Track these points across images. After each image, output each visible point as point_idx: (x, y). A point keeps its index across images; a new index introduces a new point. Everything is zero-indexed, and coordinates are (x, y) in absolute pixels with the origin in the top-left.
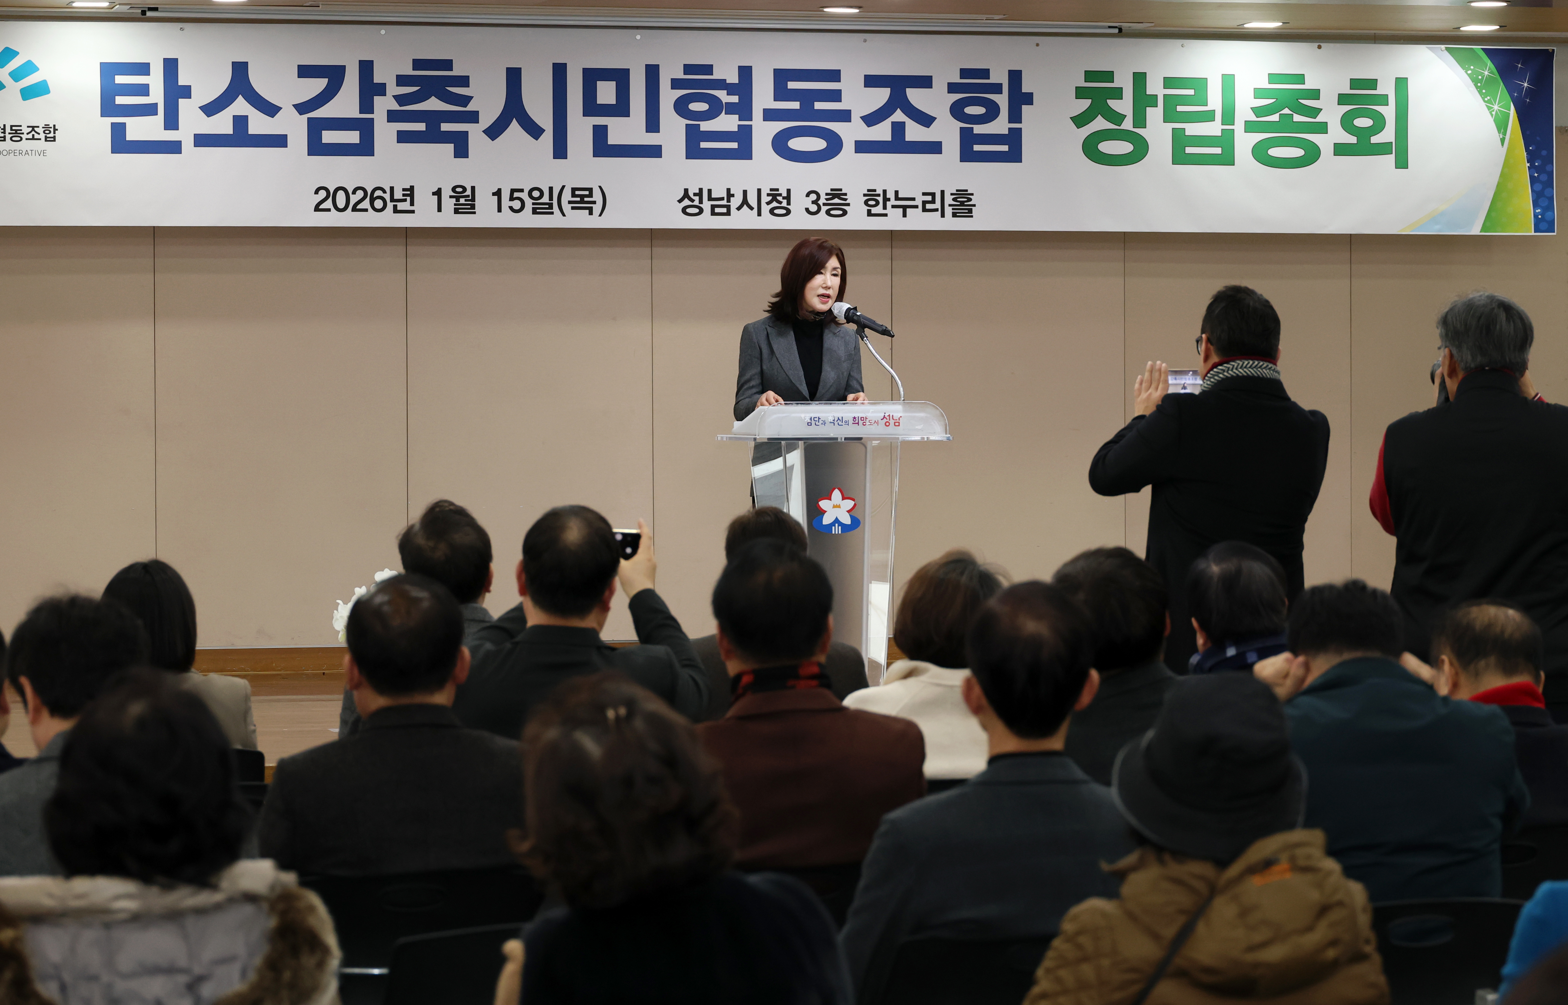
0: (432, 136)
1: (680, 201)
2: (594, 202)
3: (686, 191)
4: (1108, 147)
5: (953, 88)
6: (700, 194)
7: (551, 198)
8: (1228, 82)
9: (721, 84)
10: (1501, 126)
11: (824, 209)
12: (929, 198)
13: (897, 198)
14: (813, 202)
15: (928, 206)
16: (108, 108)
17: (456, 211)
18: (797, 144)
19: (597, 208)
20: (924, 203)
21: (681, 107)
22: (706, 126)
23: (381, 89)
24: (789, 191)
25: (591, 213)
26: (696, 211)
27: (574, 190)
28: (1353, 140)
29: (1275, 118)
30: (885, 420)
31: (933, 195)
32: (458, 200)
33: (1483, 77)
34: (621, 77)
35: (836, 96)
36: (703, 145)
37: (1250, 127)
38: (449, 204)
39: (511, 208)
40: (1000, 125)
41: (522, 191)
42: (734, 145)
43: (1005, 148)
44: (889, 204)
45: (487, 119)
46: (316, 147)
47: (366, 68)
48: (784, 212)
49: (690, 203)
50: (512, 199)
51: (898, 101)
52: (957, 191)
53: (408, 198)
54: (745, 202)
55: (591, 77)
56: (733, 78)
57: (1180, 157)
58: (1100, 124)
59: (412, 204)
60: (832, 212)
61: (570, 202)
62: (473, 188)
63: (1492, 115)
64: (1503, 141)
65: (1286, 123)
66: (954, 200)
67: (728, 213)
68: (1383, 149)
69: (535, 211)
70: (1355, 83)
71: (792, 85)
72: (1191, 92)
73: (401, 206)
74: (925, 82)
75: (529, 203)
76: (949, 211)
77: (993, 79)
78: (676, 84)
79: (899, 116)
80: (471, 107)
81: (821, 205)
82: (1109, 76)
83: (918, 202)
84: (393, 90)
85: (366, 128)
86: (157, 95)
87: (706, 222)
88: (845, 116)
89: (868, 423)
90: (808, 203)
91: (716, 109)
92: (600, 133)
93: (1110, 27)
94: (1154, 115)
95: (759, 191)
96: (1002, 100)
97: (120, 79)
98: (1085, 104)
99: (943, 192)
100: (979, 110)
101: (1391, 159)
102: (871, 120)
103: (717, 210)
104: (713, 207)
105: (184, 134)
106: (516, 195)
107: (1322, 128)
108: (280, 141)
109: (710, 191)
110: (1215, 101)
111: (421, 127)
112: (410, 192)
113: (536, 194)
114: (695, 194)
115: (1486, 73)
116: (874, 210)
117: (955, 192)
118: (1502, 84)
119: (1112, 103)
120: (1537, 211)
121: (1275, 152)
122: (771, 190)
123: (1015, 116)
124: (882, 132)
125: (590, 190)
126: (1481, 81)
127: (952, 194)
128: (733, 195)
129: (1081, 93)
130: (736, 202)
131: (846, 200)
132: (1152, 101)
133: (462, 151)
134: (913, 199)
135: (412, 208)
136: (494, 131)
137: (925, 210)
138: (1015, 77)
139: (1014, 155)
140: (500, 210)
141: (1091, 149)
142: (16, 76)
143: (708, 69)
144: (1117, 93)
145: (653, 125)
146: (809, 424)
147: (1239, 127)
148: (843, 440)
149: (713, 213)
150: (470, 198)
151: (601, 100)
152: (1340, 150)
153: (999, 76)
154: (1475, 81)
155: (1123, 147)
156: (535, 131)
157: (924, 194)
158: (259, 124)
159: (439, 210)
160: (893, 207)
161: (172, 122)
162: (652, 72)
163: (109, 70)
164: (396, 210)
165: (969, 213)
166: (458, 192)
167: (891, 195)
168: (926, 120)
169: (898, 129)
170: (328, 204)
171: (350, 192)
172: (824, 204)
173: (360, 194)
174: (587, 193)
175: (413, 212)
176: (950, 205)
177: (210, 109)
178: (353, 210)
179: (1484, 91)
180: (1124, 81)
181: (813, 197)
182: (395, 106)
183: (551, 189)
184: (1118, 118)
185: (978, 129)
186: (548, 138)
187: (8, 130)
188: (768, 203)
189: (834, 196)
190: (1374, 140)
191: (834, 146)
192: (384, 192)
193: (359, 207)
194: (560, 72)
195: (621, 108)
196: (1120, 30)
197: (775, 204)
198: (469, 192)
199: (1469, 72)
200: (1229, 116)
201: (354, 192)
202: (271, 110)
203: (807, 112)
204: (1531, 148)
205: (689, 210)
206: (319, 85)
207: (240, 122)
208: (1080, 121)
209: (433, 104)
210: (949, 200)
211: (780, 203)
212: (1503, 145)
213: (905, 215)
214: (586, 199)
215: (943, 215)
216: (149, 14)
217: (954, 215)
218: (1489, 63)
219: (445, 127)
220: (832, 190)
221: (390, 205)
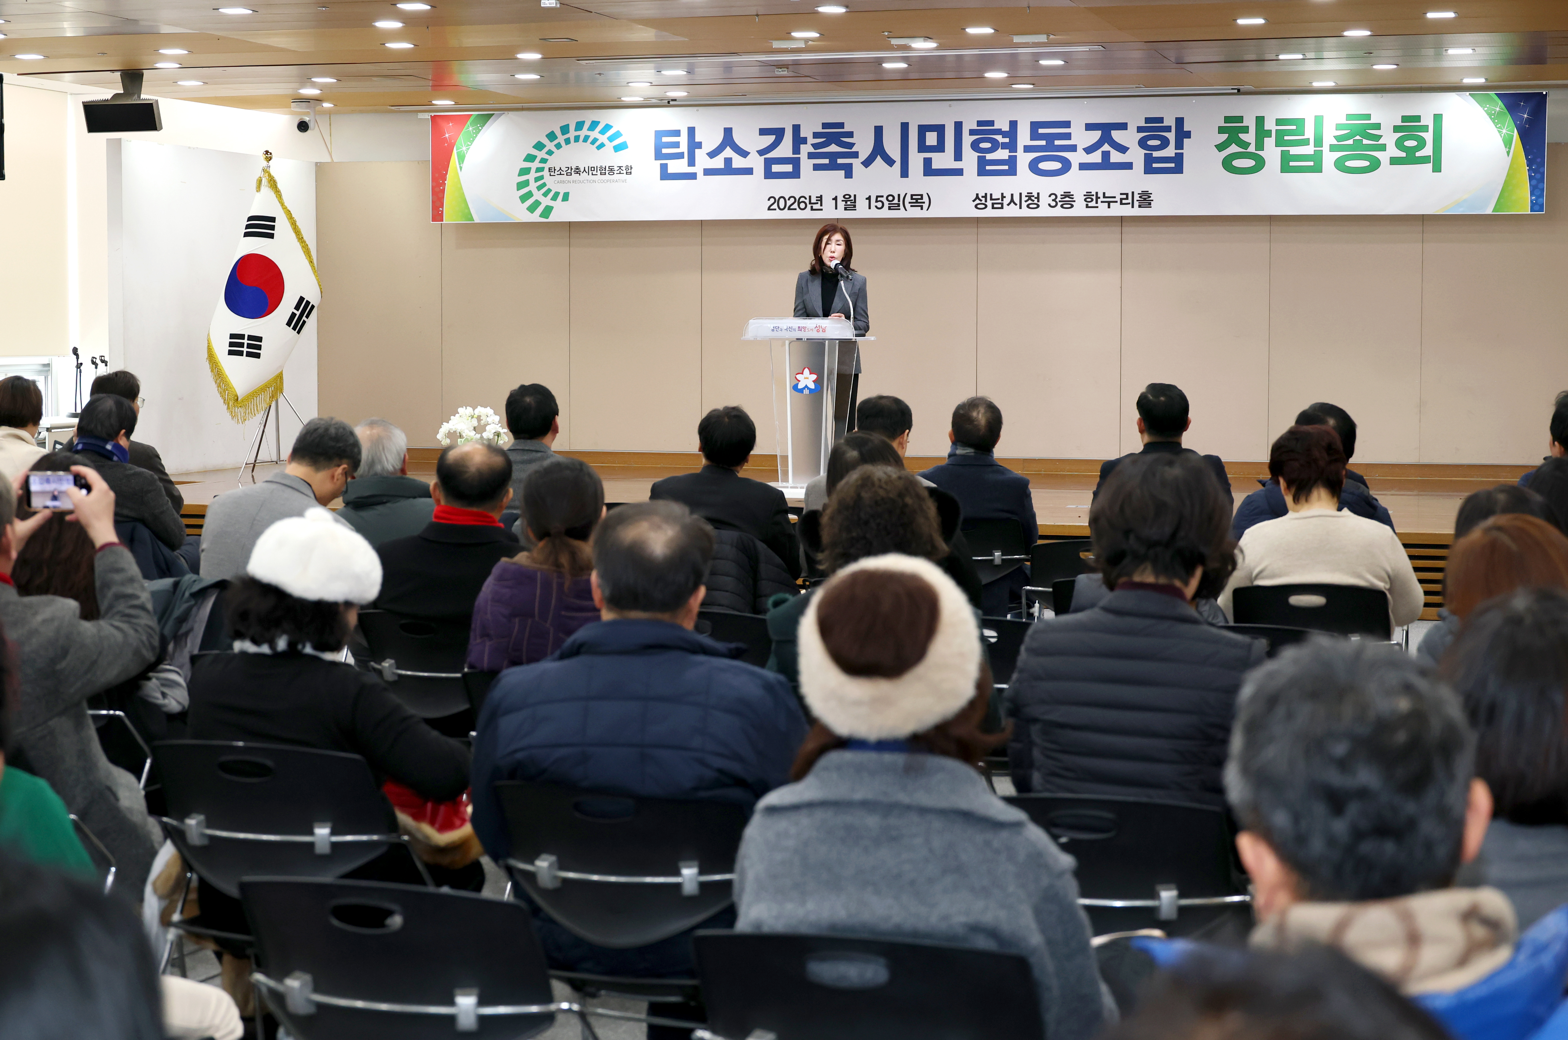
0: (833, 166)
1: (974, 201)
2: (924, 203)
3: (977, 195)
4: (1238, 163)
5: (1140, 129)
6: (985, 197)
7: (899, 201)
8: (1319, 121)
9: (999, 132)
10: (1508, 143)
11: (1060, 204)
12: (1125, 196)
13: (1104, 197)
14: (1053, 200)
15: (1124, 201)
16: (659, 155)
17: (846, 209)
18: (1044, 166)
19: (925, 206)
20: (1121, 199)
21: (975, 146)
22: (989, 157)
23: (804, 141)
24: (1038, 194)
25: (922, 209)
26: (983, 206)
27: (912, 195)
28: (1404, 155)
29: (1351, 142)
30: (817, 328)
31: (1127, 194)
32: (846, 203)
33: (1495, 112)
34: (940, 130)
35: (1068, 136)
36: (988, 168)
37: (1333, 148)
38: (841, 205)
39: (876, 207)
40: (1170, 151)
41: (882, 196)
42: (1006, 167)
43: (1173, 165)
44: (1099, 200)
45: (864, 155)
46: (769, 174)
47: (796, 129)
48: (1035, 206)
49: (980, 202)
50: (877, 201)
51: (1106, 138)
52: (1142, 192)
53: (819, 202)
54: (1012, 201)
55: (923, 130)
56: (1006, 128)
57: (1286, 168)
58: (1234, 149)
59: (821, 205)
60: (1065, 206)
61: (910, 203)
62: (855, 196)
63: (1501, 137)
64: (1508, 153)
65: (1358, 145)
66: (1140, 197)
67: (1002, 208)
68: (1424, 160)
69: (890, 208)
70: (1405, 119)
71: (1041, 131)
72: (1294, 127)
73: (815, 207)
74: (1123, 126)
75: (886, 203)
76: (1136, 204)
77: (1165, 124)
78: (972, 132)
79: (1106, 147)
80: (854, 149)
81: (1058, 202)
82: (1240, 119)
83: (1118, 199)
84: (811, 140)
85: (796, 163)
86: (684, 148)
87: (989, 213)
88: (1073, 148)
89: (807, 330)
90: (1050, 200)
91: (995, 146)
92: (928, 162)
93: (1232, 89)
94: (1269, 142)
95: (1021, 194)
96: (1171, 136)
97: (665, 139)
98: (1225, 137)
99: (1133, 193)
100: (1156, 143)
101: (1430, 166)
102: (1089, 150)
103: (995, 206)
104: (993, 204)
105: (698, 169)
106: (879, 199)
107: (1383, 148)
108: (749, 171)
109: (991, 195)
110: (1309, 133)
111: (826, 161)
112: (820, 199)
113: (890, 198)
114: (982, 197)
115: (1498, 109)
116: (1090, 205)
117: (1141, 193)
118: (1509, 116)
119: (1242, 136)
120: (1533, 198)
121: (1350, 164)
122: (1028, 193)
123: (1179, 145)
124: (1096, 157)
125: (922, 195)
126: (1494, 114)
127: (1139, 194)
128: (1005, 197)
129: (1221, 130)
130: (1007, 200)
131: (1073, 198)
132: (1268, 134)
133: (849, 175)
134: (1115, 197)
135: (821, 208)
136: (867, 163)
137: (1121, 203)
138: (1180, 121)
139: (1178, 169)
140: (870, 208)
141: (1227, 164)
142: (611, 139)
143: (992, 123)
144: (1246, 130)
145: (958, 157)
146: (773, 330)
147: (1326, 148)
149: (993, 208)
150: (853, 201)
151: (928, 143)
152: (1394, 161)
153: (1170, 121)
154: (1490, 115)
155: (1249, 163)
156: (890, 162)
157: (1121, 194)
158: (738, 162)
159: (836, 208)
160: (1102, 202)
161: (692, 163)
162: (958, 126)
163: (659, 134)
164: (812, 209)
165: (1149, 205)
166: (847, 198)
167: (1100, 195)
168: (1123, 149)
169: (1106, 155)
170: (775, 206)
171: (787, 199)
172: (1060, 201)
173: (792, 200)
174: (920, 197)
175: (822, 210)
176: (1137, 201)
177: (712, 155)
178: (788, 209)
179: (1496, 121)
180: (1250, 122)
181: (1053, 197)
182: (812, 150)
183: (899, 195)
184: (1246, 145)
185: (1156, 154)
186: (897, 165)
187: (607, 169)
188: (1026, 201)
189: (1066, 196)
190: (1418, 154)
191: (1066, 166)
192: (806, 199)
193: (791, 208)
194: (905, 127)
195: (940, 147)
196: (1239, 90)
197: (1030, 202)
198: (852, 198)
199: (1486, 109)
200: (1319, 142)
201: (789, 199)
202: (744, 154)
203: (1050, 147)
204: (1529, 157)
205: (979, 206)
206: (770, 139)
207: (728, 161)
208: (1220, 147)
209: (833, 148)
210: (1137, 197)
211: (1033, 201)
212: (1508, 155)
213: (1109, 207)
214: (919, 201)
215: (1133, 207)
216: (671, 103)
217: (1140, 206)
218: (1500, 103)
219: (840, 161)
220: (1064, 193)
221: (809, 206)
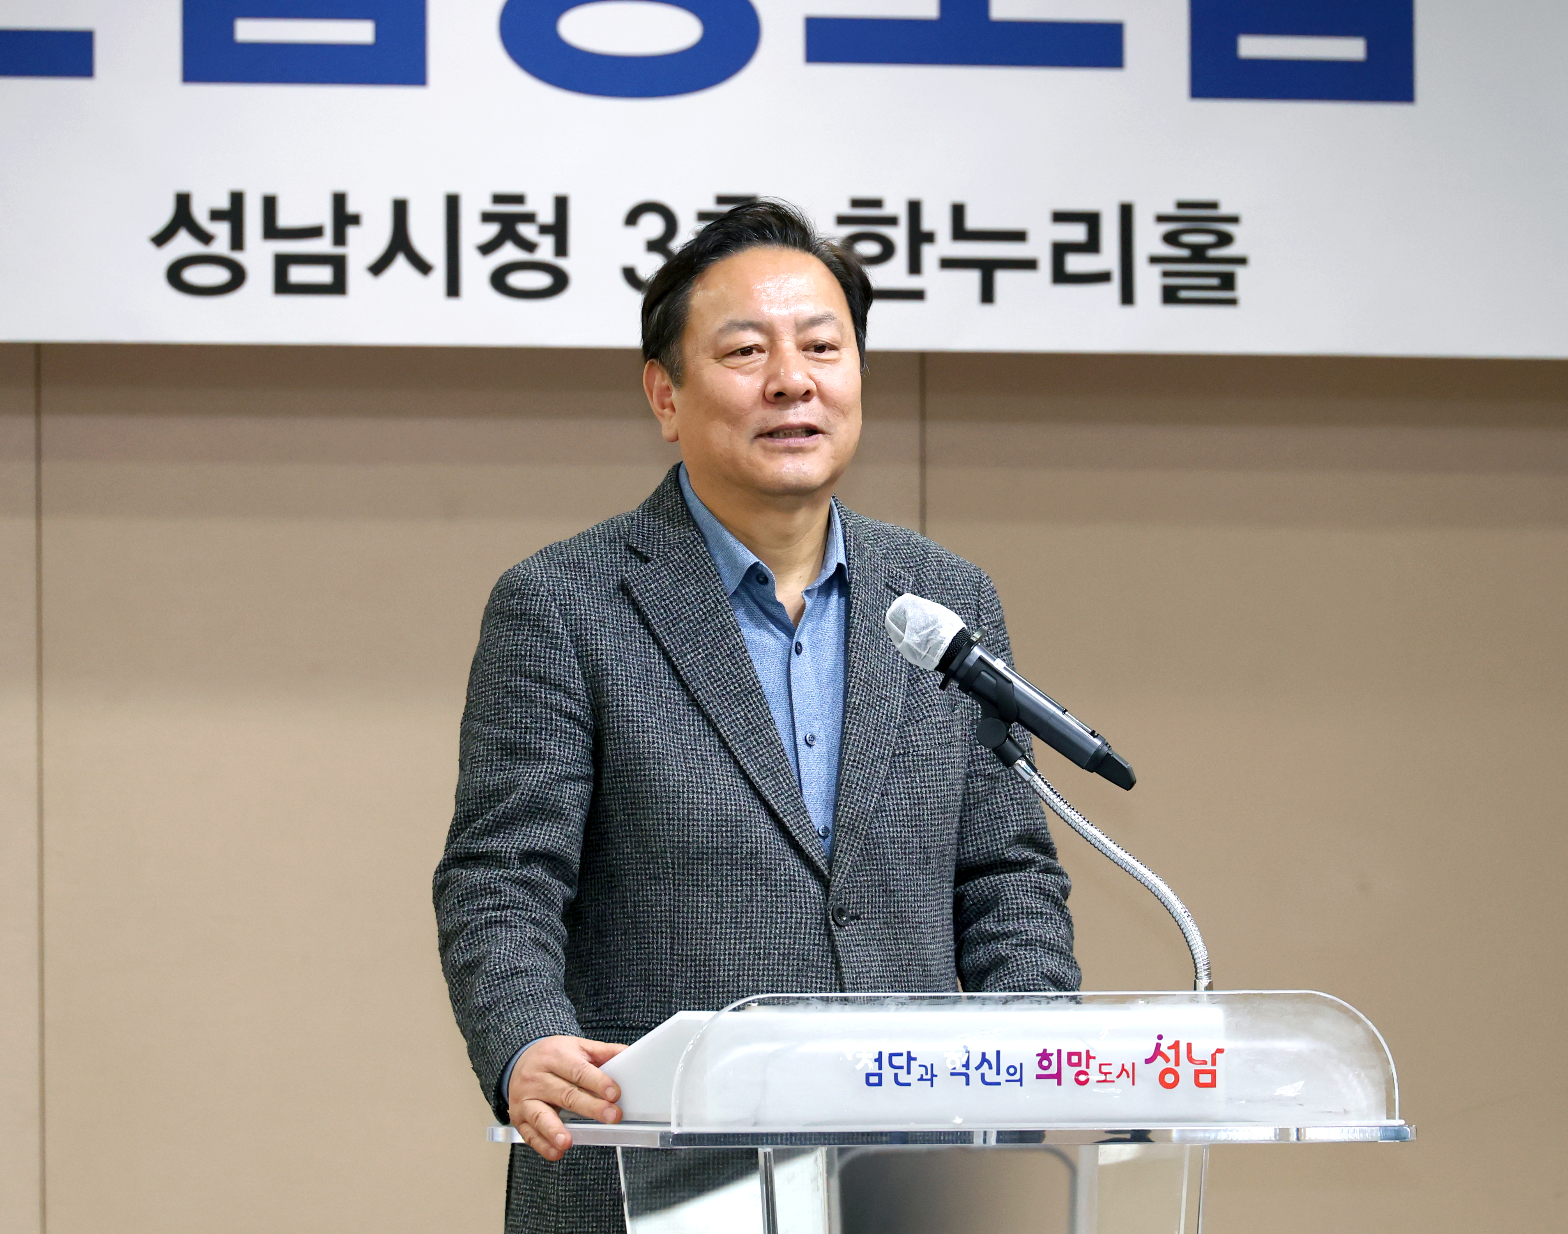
1: (161, 239)
3: (183, 201)
6: (233, 214)
12: (1077, 233)
13: (960, 233)
14: (652, 246)
15: (1075, 263)
18: (593, 27)
20: (1060, 250)
24: (561, 204)
26: (219, 275)
30: (1160, 1064)
31: (1092, 220)
36: (249, 30)
42: (359, 32)
43: (1354, 49)
44: (930, 254)
48: (542, 280)
49: (198, 249)
52: (1181, 205)
54: (400, 244)
66: (1171, 239)
67: (338, 287)
76: (1149, 281)
83: (1038, 248)
87: (257, 318)
89: (1094, 1075)
90: (632, 247)
95: (453, 203)
99: (1126, 212)
103: (298, 274)
104: (283, 263)
109: (270, 204)
114: (216, 215)
117: (1174, 212)
122: (499, 199)
127: (1161, 219)
128: (355, 220)
130: (366, 243)
134: (1019, 236)
137: (1061, 276)
139: (1387, 75)
146: (873, 1080)
148: (992, 1141)
149: (283, 286)
157: (1060, 217)
160: (948, 263)
165: (1223, 290)
167: (936, 220)
176: (1155, 260)
181: (652, 225)
188: (487, 249)
191: (731, 35)
197: (509, 253)
205: (193, 275)
210: (1148, 239)
211: (530, 246)
213: (987, 295)
215: (1127, 297)
217: (1170, 296)
220: (720, 200)
